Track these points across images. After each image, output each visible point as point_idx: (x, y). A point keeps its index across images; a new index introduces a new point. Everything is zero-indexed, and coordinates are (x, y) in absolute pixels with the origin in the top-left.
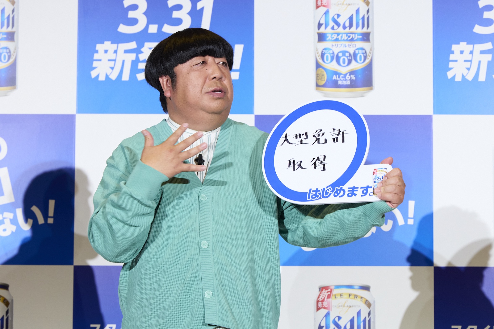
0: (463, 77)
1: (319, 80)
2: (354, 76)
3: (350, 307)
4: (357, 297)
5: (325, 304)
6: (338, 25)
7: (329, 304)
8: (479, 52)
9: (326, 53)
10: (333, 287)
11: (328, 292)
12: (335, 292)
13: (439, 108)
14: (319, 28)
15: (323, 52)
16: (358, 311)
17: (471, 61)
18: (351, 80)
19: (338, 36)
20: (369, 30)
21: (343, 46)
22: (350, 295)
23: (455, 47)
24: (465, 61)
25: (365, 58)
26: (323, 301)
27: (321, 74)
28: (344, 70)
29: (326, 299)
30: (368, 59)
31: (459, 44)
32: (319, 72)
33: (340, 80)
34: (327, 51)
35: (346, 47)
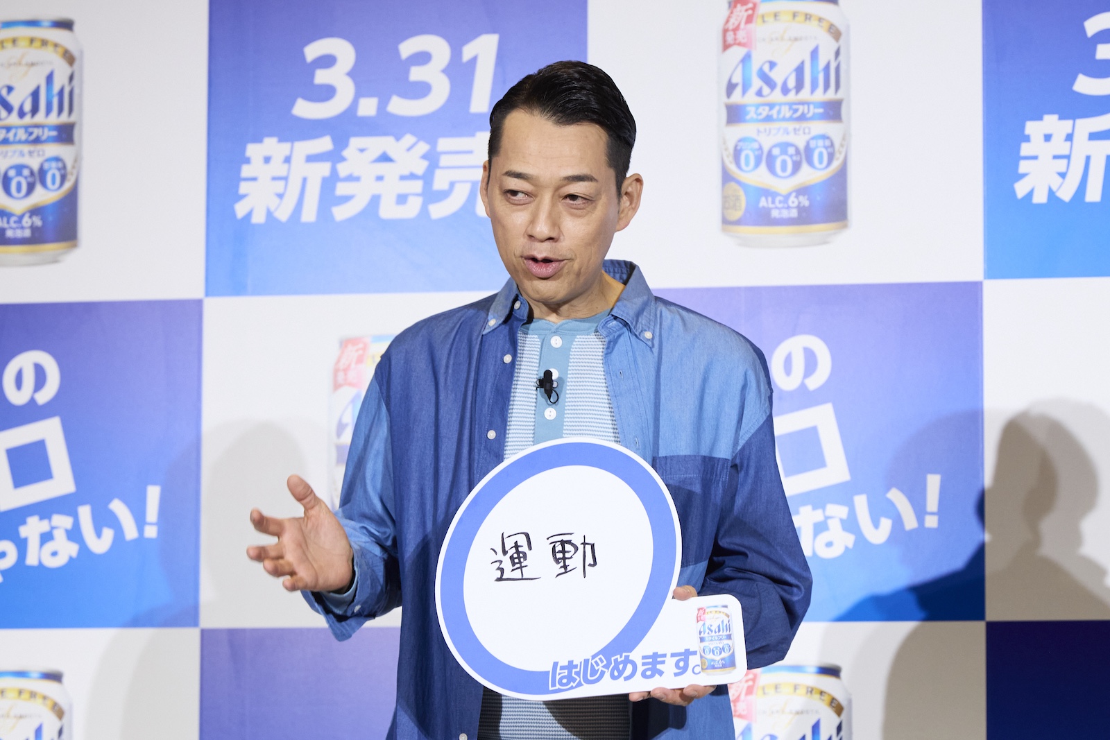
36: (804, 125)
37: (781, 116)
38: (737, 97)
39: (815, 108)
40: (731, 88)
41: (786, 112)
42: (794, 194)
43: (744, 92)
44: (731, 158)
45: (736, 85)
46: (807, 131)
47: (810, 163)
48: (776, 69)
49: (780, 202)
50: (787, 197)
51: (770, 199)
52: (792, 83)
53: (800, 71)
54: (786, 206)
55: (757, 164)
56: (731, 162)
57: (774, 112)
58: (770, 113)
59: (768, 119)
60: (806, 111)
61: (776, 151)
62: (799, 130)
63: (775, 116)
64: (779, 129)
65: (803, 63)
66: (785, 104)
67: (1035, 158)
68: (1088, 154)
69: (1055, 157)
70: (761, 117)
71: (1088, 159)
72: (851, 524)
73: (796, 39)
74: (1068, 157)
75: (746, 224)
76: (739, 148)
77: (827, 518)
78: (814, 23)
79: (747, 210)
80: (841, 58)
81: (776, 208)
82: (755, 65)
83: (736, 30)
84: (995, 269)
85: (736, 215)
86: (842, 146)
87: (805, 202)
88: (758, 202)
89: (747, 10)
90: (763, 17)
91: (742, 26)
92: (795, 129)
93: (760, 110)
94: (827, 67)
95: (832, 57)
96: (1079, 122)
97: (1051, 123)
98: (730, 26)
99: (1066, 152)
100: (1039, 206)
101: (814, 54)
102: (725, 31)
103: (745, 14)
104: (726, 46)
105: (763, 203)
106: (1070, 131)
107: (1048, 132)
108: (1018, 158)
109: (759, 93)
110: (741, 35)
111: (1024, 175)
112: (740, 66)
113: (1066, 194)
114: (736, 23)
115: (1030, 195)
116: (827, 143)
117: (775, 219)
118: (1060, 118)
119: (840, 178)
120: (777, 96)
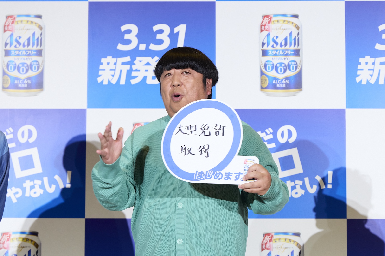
0: (368, 81)
1: (263, 84)
2: (289, 81)
3: (286, 248)
4: (291, 241)
5: (268, 246)
6: (277, 44)
7: (270, 246)
8: (379, 63)
9: (268, 64)
10: (273, 234)
11: (269, 238)
12: (275, 237)
13: (351, 104)
14: (263, 46)
15: (266, 64)
16: (291, 251)
17: (373, 70)
18: (286, 84)
19: (276, 52)
20: (299, 48)
21: (280, 59)
22: (285, 240)
23: (361, 60)
24: (369, 70)
25: (296, 68)
26: (266, 244)
27: (264, 79)
28: (281, 76)
29: (268, 243)
30: (298, 68)
31: (364, 57)
32: (263, 78)
33: (278, 84)
34: (268, 63)
35: (282, 60)
36: (30, 57)
37: (22, 54)
38: (8, 48)
39: (33, 52)
40: (6, 44)
41: (24, 53)
42: (26, 80)
43: (11, 46)
44: (6, 67)
45: (8, 44)
46: (31, 59)
47: (32, 69)
48: (21, 39)
49: (21, 82)
50: (24, 80)
51: (18, 81)
52: (26, 43)
53: (29, 40)
54: (23, 83)
55: (14, 69)
56: (6, 69)
57: (20, 53)
58: (19, 53)
59: (18, 55)
60: (30, 53)
61: (20, 65)
62: (28, 59)
63: (20, 54)
64: (22, 58)
65: (30, 37)
66: (24, 50)
67: (104, 70)
68: (121, 69)
69: (111, 70)
70: (16, 54)
71: (121, 71)
72: (42, 186)
73: (28, 29)
74: (115, 70)
75: (10, 89)
76: (8, 64)
77: (35, 184)
78: (34, 24)
79: (10, 84)
80: (42, 36)
81: (20, 84)
82: (15, 37)
83: (8, 26)
84: (90, 106)
85: (7, 86)
86: (42, 64)
87: (29, 82)
88: (14, 82)
89: (12, 20)
90: (17, 22)
91: (10, 24)
92: (27, 59)
93: (16, 52)
94: (38, 39)
95: (39, 35)
96: (118, 59)
97: (110, 59)
98: (6, 24)
99: (114, 68)
100: (105, 85)
101: (34, 34)
102: (5, 26)
103: (12, 21)
104: (5, 31)
105: (16, 82)
106: (115, 62)
107: (108, 62)
108: (98, 70)
109: (15, 46)
110: (10, 27)
111: (100, 75)
112: (9, 38)
113: (114, 82)
114: (8, 24)
115: (102, 82)
116: (37, 63)
117: (20, 87)
118: (113, 57)
119: (41, 75)
120: (21, 47)
